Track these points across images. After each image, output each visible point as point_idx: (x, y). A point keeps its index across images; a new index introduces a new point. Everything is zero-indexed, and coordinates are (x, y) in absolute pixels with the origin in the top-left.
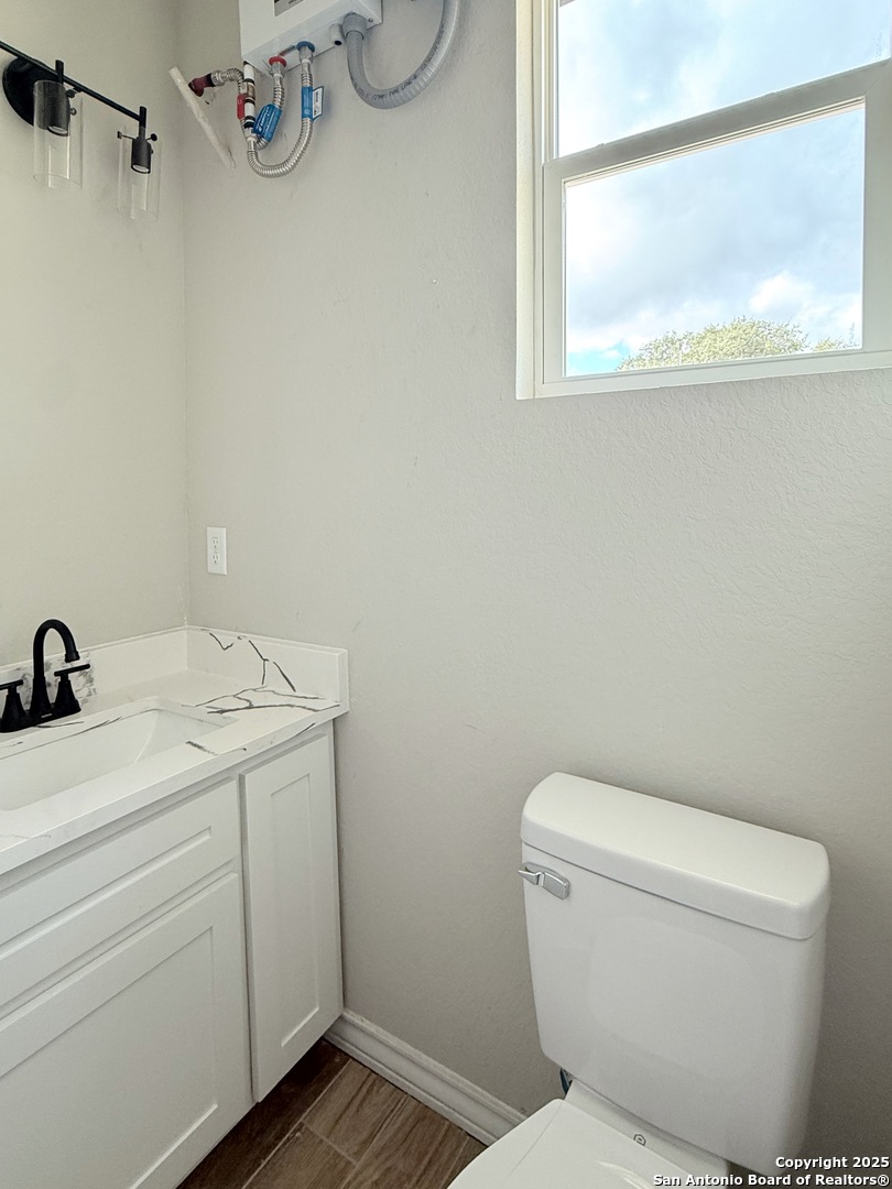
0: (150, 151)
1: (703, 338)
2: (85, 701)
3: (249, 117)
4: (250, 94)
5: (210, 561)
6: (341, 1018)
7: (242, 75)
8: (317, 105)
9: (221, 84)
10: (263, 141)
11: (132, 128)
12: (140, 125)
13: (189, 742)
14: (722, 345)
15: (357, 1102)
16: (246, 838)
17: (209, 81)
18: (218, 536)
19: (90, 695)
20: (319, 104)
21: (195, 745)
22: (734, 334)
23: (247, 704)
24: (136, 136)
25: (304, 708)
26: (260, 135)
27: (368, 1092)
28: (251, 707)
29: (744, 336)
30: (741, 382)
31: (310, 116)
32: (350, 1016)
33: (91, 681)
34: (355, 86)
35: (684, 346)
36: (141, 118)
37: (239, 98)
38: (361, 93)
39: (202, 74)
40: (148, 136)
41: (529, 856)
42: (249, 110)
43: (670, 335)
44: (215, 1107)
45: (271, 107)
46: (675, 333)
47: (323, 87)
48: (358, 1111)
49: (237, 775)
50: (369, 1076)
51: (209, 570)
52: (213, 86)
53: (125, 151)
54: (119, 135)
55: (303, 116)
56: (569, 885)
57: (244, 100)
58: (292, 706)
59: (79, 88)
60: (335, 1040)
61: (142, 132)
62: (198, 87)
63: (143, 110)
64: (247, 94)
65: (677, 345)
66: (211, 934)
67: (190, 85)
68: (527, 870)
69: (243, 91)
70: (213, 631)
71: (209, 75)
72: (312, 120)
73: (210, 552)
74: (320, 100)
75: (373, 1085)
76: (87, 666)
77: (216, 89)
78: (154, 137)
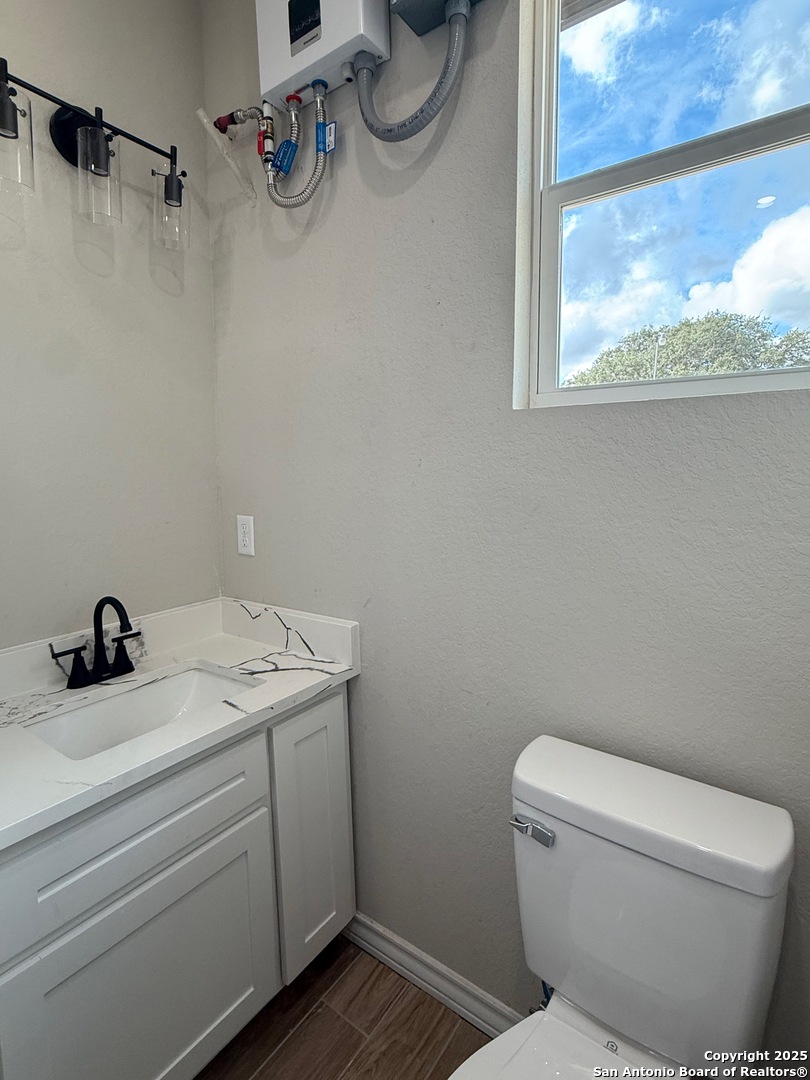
0: (180, 186)
1: (678, 330)
2: (138, 662)
3: (268, 153)
4: (269, 130)
5: (240, 543)
6: (354, 920)
7: (262, 113)
8: (330, 139)
9: (243, 122)
10: (281, 174)
11: (164, 165)
12: (171, 163)
13: (225, 701)
14: (695, 336)
15: (368, 986)
16: (274, 780)
17: (232, 119)
18: (247, 523)
19: (141, 656)
20: (332, 138)
21: (230, 704)
22: (707, 326)
23: (274, 667)
24: (168, 173)
25: (322, 671)
26: (278, 168)
27: (377, 979)
28: (276, 670)
29: (717, 328)
30: (728, 395)
31: (324, 151)
32: (361, 917)
33: (142, 644)
34: (366, 121)
35: (661, 339)
36: (172, 156)
37: (259, 135)
38: (371, 127)
39: (225, 113)
40: (178, 173)
41: (519, 808)
42: (269, 145)
43: (647, 329)
44: (252, 989)
45: (289, 142)
46: (652, 326)
47: (335, 123)
48: (368, 993)
49: (265, 729)
50: (378, 966)
51: (240, 551)
52: (236, 123)
53: (158, 186)
54: (153, 173)
55: (318, 150)
56: (555, 836)
57: (264, 135)
58: (311, 669)
59: (116, 132)
60: (351, 936)
61: (173, 170)
62: (222, 125)
63: (174, 149)
64: (266, 132)
65: (653, 338)
66: (247, 856)
67: (215, 124)
68: (517, 820)
69: (263, 128)
70: (244, 603)
71: (232, 114)
72: (326, 153)
73: (240, 537)
74: (333, 135)
75: (381, 973)
76: (139, 634)
77: (239, 126)
78: (184, 174)
